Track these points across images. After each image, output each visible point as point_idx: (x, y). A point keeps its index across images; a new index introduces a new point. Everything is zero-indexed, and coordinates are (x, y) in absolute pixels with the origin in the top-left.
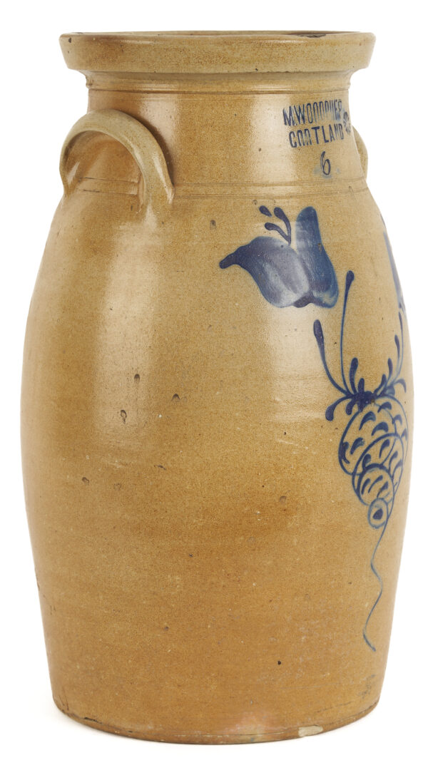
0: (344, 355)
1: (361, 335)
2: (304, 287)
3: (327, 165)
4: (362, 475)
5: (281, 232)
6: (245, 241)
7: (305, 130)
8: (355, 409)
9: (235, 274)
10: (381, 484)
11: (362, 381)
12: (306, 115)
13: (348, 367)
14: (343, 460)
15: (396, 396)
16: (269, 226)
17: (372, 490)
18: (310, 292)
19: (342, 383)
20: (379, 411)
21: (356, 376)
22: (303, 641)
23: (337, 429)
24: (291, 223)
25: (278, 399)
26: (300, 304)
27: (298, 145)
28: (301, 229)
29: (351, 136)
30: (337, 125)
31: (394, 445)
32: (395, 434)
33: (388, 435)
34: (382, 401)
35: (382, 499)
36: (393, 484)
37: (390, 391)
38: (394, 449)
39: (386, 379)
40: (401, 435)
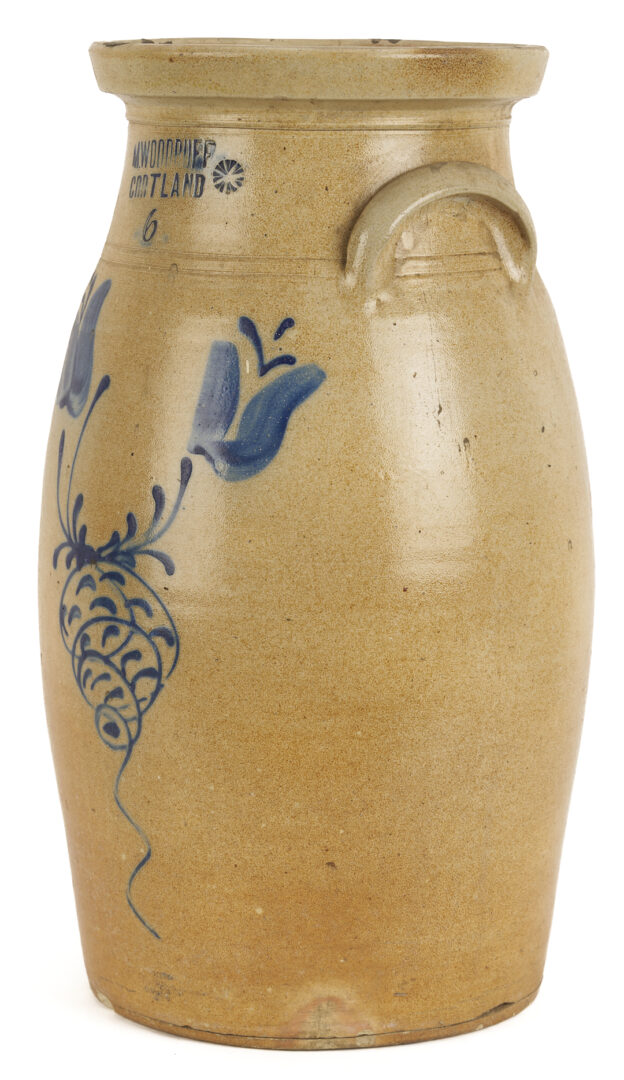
2: (69, 383)
3: (151, 228)
4: (81, 660)
7: (145, 176)
8: (74, 564)
10: (109, 686)
11: (83, 529)
13: (72, 503)
14: (63, 629)
15: (136, 570)
17: (97, 687)
19: (66, 523)
20: (101, 579)
21: (79, 519)
23: (58, 582)
26: (62, 403)
27: (134, 196)
28: (90, 307)
29: (233, 196)
30: (192, 175)
31: (128, 639)
32: (132, 623)
33: (116, 620)
34: (107, 567)
35: (115, 710)
36: (134, 696)
37: (125, 559)
38: (131, 647)
39: (118, 539)
40: (147, 631)
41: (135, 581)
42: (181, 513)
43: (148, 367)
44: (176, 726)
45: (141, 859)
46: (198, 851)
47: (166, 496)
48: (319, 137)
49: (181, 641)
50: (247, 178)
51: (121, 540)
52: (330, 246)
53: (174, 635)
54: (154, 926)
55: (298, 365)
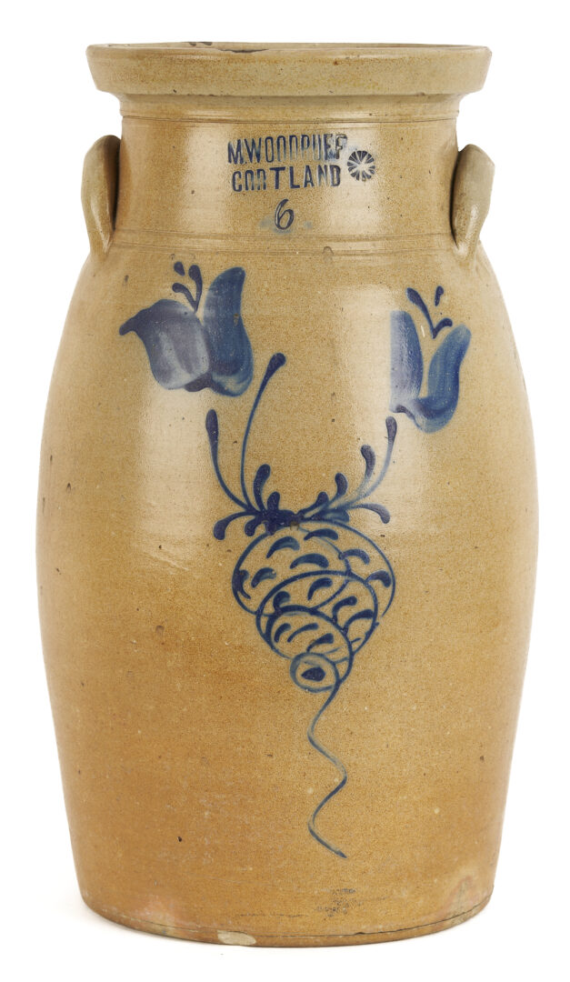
0: (246, 459)
1: (282, 437)
2: (204, 366)
3: (287, 216)
4: (273, 618)
5: (189, 296)
6: (148, 304)
7: (259, 171)
8: (261, 529)
9: (131, 343)
10: (316, 635)
11: (275, 497)
12: (263, 151)
13: (251, 475)
14: (239, 593)
15: (350, 524)
16: (177, 287)
17: (297, 638)
18: (209, 375)
19: (241, 494)
20: (306, 538)
21: (264, 488)
22: (206, 817)
23: (229, 551)
24: (204, 286)
25: (154, 503)
26: (193, 387)
27: (243, 189)
28: (215, 294)
29: (369, 182)
30: (326, 166)
31: (343, 587)
32: (349, 573)
33: (329, 572)
34: (314, 526)
35: (321, 655)
36: (347, 639)
37: (337, 515)
38: (346, 594)
39: (327, 499)
40: (364, 577)
41: (349, 534)
42: (391, 466)
43: (332, 341)
44: (388, 657)
45: (333, 788)
46: (396, 768)
47: (376, 454)
48: (422, 127)
49: (397, 581)
50: (378, 166)
51: (330, 499)
52: (441, 222)
53: (391, 577)
54: (341, 847)
55: (454, 326)
